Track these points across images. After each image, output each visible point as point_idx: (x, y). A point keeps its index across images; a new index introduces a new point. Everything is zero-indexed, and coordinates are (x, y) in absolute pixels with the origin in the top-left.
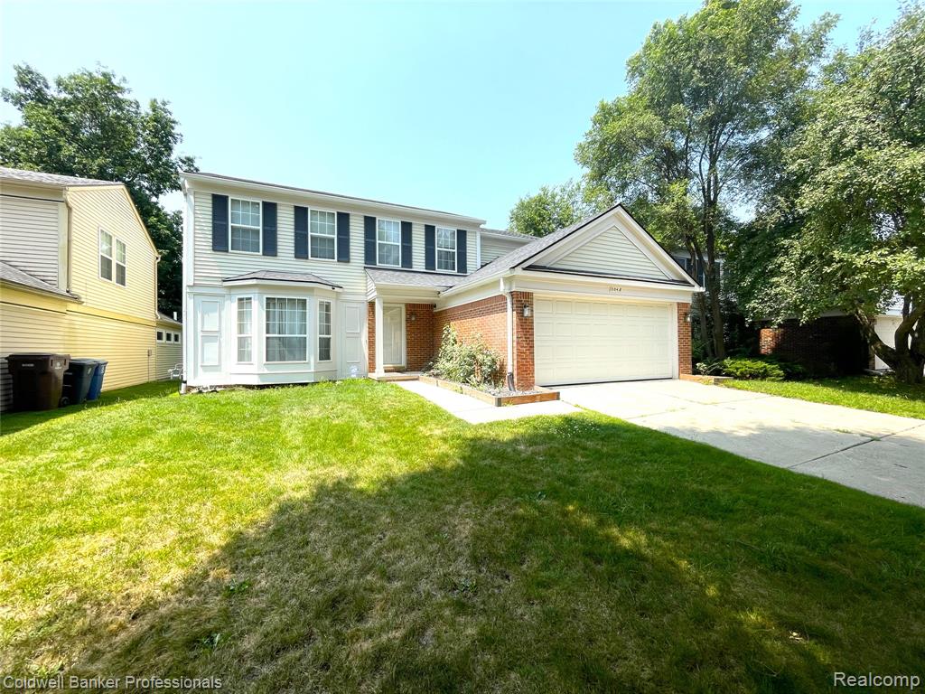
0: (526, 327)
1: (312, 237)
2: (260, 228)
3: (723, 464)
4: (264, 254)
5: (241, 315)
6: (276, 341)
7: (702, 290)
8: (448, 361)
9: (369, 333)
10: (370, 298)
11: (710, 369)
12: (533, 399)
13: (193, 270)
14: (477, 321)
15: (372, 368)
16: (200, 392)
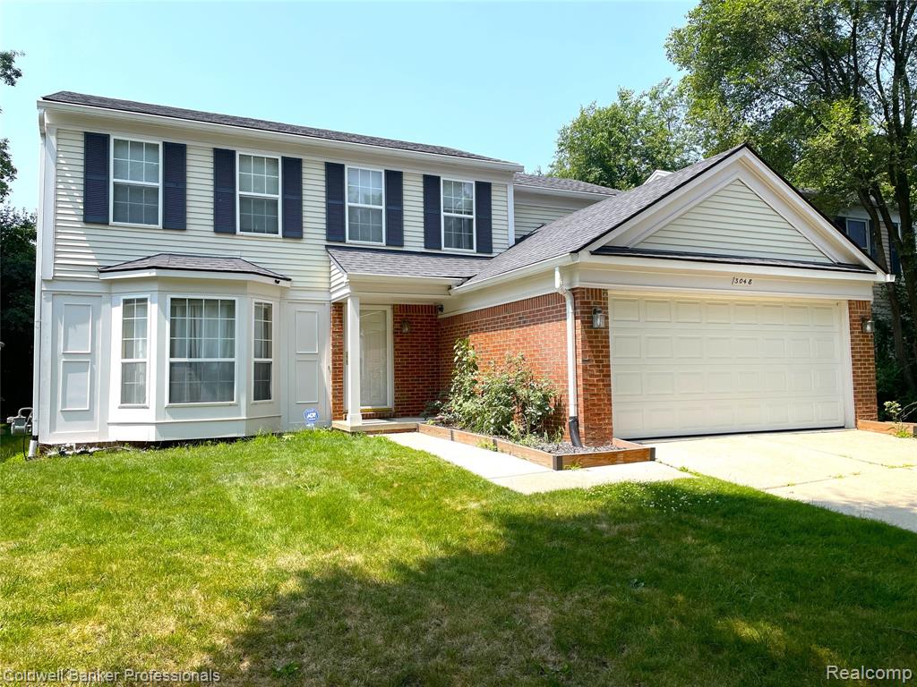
0: (596, 346)
1: (242, 198)
2: (160, 185)
3: (903, 546)
4: (165, 228)
5: (128, 328)
6: (187, 370)
7: (890, 278)
8: (467, 399)
9: (334, 353)
10: (335, 296)
11: (906, 411)
12: (612, 459)
13: (52, 256)
14: (515, 334)
15: (340, 411)
16: (62, 454)
